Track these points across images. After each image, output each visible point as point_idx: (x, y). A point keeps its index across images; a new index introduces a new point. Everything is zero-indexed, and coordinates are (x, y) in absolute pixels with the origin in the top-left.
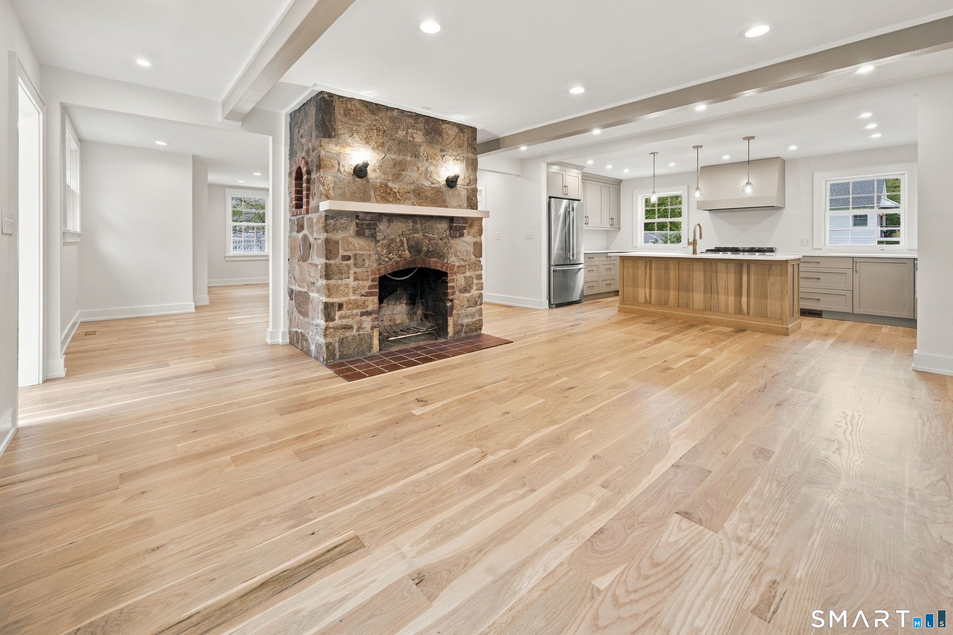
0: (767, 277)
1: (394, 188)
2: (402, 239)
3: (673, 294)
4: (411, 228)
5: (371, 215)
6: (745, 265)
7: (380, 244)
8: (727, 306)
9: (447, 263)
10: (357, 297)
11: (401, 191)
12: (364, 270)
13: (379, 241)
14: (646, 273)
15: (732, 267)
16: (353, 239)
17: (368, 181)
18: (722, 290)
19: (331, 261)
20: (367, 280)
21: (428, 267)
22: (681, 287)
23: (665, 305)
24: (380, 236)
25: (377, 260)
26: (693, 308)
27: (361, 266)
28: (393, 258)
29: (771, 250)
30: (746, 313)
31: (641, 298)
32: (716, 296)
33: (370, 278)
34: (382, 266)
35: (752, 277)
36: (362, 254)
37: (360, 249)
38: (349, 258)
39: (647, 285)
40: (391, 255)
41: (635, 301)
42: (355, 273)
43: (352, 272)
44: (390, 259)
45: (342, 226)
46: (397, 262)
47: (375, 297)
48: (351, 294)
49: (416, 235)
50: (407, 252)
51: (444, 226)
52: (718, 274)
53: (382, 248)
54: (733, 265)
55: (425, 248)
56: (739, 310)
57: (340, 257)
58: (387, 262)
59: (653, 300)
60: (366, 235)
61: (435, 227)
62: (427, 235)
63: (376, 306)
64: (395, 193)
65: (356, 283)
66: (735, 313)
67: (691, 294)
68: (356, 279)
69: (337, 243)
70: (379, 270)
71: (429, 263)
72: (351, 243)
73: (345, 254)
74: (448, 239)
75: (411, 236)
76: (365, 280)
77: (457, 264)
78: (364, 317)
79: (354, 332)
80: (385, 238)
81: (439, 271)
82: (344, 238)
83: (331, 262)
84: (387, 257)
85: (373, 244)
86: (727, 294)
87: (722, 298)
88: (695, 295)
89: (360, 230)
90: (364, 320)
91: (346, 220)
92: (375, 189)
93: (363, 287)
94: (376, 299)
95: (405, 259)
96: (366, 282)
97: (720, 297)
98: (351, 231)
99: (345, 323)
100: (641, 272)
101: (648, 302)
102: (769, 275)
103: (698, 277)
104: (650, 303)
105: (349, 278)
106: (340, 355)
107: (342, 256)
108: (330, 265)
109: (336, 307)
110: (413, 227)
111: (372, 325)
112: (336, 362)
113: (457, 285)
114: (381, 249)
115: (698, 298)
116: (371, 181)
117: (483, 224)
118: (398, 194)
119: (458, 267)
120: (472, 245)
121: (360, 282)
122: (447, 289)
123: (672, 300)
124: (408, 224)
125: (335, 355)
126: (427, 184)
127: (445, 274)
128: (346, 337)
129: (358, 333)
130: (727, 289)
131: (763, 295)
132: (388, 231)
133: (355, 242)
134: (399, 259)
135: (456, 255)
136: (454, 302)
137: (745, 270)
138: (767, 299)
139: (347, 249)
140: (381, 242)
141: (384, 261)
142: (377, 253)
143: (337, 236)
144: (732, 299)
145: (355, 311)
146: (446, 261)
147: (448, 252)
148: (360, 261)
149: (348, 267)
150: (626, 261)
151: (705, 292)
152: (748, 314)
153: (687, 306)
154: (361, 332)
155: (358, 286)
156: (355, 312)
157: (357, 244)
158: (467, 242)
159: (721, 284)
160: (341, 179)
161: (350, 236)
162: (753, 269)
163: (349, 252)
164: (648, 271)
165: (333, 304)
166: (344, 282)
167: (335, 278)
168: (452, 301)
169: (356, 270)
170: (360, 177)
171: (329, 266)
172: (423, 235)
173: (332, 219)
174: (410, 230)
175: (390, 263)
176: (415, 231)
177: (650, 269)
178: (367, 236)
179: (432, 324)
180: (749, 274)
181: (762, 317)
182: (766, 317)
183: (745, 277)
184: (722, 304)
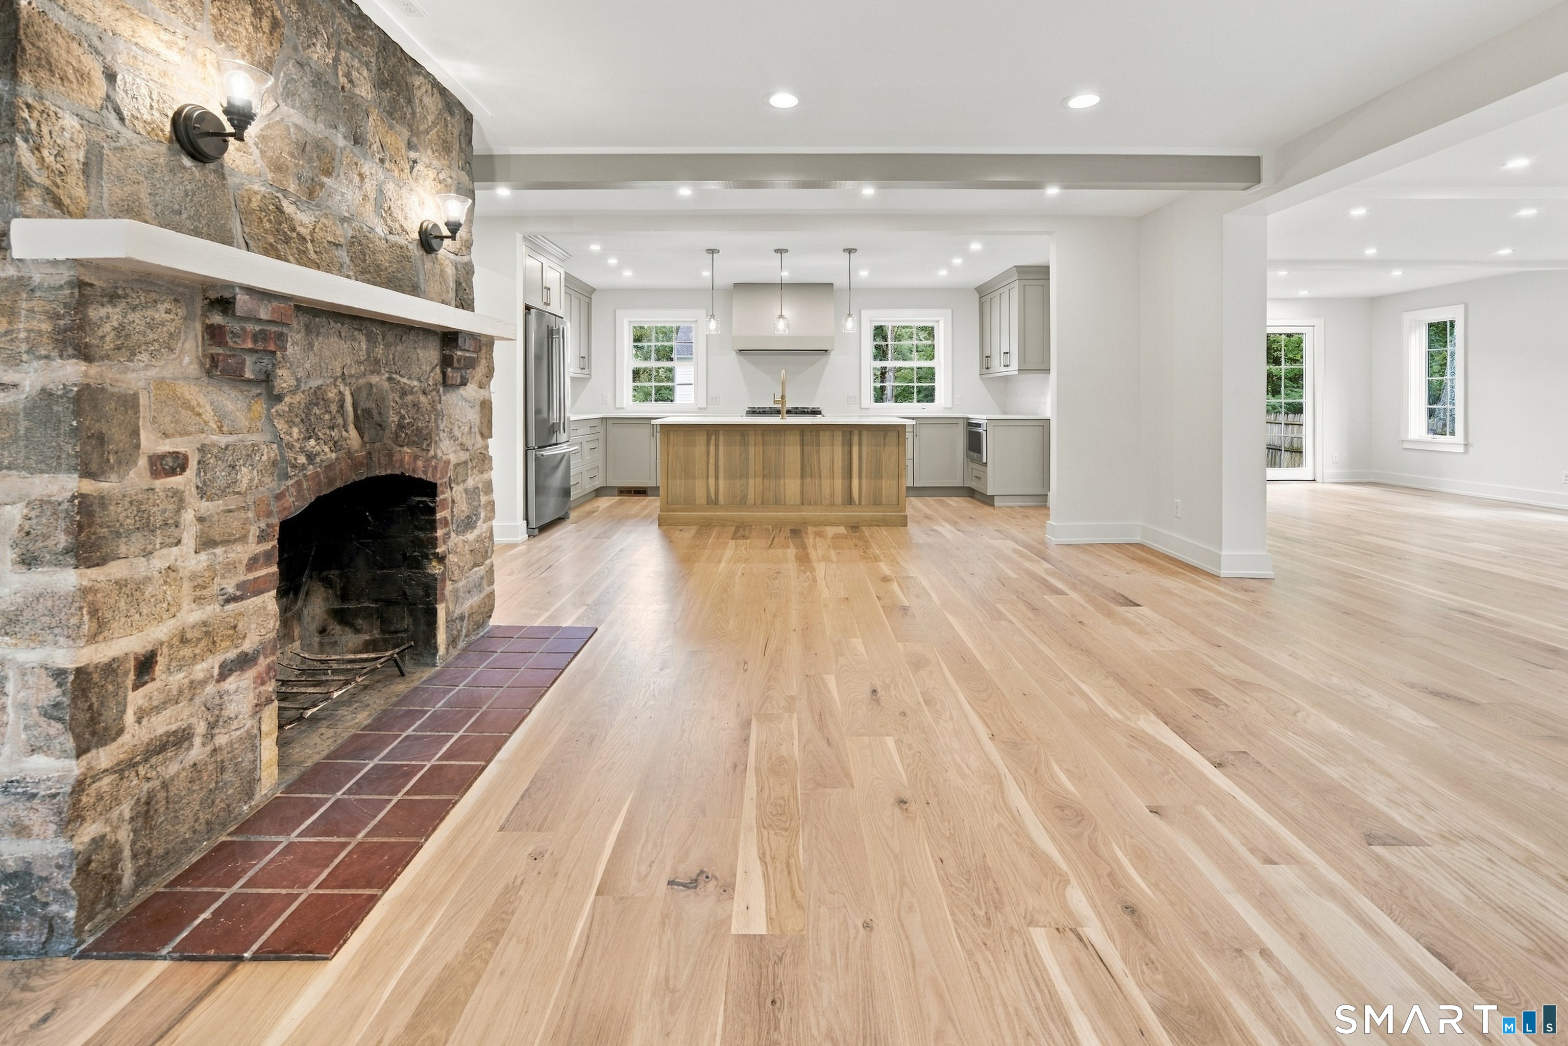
0: (881, 446)
1: (302, 225)
2: (342, 389)
3: (753, 485)
4: (363, 355)
5: (275, 304)
6: (856, 434)
7: (282, 407)
8: (832, 495)
9: (435, 457)
10: (211, 610)
11: (319, 234)
12: (233, 502)
13: (279, 398)
14: (708, 452)
15: (839, 437)
16: (194, 389)
17: (221, 174)
18: (825, 472)
19: (104, 485)
20: (243, 539)
21: (398, 472)
22: (766, 471)
23: (741, 503)
24: (284, 379)
25: (274, 463)
27: (224, 492)
28: (318, 454)
29: (815, 412)
30: (858, 501)
31: (700, 496)
32: (817, 482)
33: (254, 531)
34: (290, 482)
35: (865, 450)
36: (227, 447)
37: (220, 428)
38: (178, 464)
39: (710, 474)
40: (312, 442)
41: (689, 503)
42: (201, 520)
43: (188, 516)
44: (311, 457)
45: (151, 336)
46: (330, 467)
47: (266, 595)
48: (186, 603)
49: (374, 379)
50: (353, 433)
51: (430, 354)
52: (821, 448)
53: (291, 424)
54: (840, 433)
55: (394, 418)
56: (849, 500)
57: (143, 462)
58: (304, 468)
59: (721, 498)
60: (248, 375)
61: (415, 357)
62: (398, 378)
63: (271, 626)
64: (303, 239)
65: (203, 556)
66: (843, 504)
67: (782, 481)
68: (206, 543)
69: (130, 403)
70: (279, 497)
71: (402, 461)
72: (187, 405)
73: (166, 447)
74: (438, 392)
75: (362, 381)
76: (235, 541)
77: (453, 458)
78: (231, 679)
79: (197, 752)
80: (298, 387)
81: (420, 479)
82: (160, 382)
83: (107, 486)
84: (302, 450)
85: (260, 407)
86: (832, 476)
87: (826, 483)
88: (788, 482)
89: (229, 356)
90: (232, 687)
91: (168, 312)
92: (246, 214)
93: (230, 567)
94: (269, 601)
95: (349, 453)
96: (239, 548)
97: (823, 481)
98: (187, 360)
99: (161, 731)
100: (699, 450)
101: (713, 502)
102: (884, 445)
103: (792, 452)
104: (717, 503)
105: (179, 542)
106: (138, 873)
107: (150, 458)
108: (103, 500)
109: (126, 673)
110: (369, 356)
111: (259, 696)
112: (123, 909)
113: (453, 517)
114: (286, 426)
115: (792, 487)
116: (231, 181)
117: (496, 354)
118: (309, 245)
119: (457, 465)
120: (478, 408)
121: (219, 551)
122: (434, 529)
123: (752, 495)
124: (356, 345)
125: (119, 880)
126: (381, 230)
127: (430, 489)
128: (165, 786)
129: (209, 748)
130: (832, 470)
131: (877, 473)
132: (307, 366)
133: (202, 400)
134: (334, 455)
135: (453, 438)
136: (446, 561)
137: (855, 439)
138: (882, 479)
139: (170, 428)
140: (287, 399)
141: (294, 466)
142: (277, 439)
143: (131, 376)
144: (839, 483)
145: (198, 667)
146: (432, 453)
147: (438, 427)
148: (221, 474)
149: (177, 496)
150: (672, 434)
152: (860, 504)
153: (777, 501)
154: (221, 740)
155: (211, 567)
156: (199, 670)
157: (208, 408)
158: (469, 399)
159: (825, 459)
160: (122, 142)
161: (186, 378)
162: (865, 438)
163: (179, 439)
164: (712, 449)
165: (110, 669)
166: (159, 562)
167: (123, 549)
168: (441, 559)
169: (205, 507)
170: (198, 156)
171: (96, 508)
172: (390, 379)
173: (110, 302)
174: (360, 363)
175: (310, 470)
176: (375, 365)
177: (717, 446)
178: (249, 381)
179: (367, 637)
180: (860, 445)
181: (875, 504)
182: (881, 504)
183: (855, 450)
184: (826, 491)
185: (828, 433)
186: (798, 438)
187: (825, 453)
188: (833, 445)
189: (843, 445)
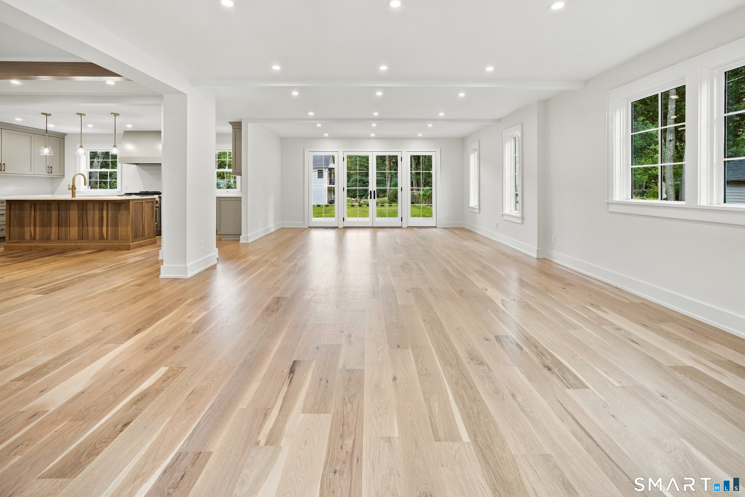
0: (118, 211)
3: (54, 229)
6: (105, 204)
8: (94, 234)
14: (31, 214)
15: (97, 206)
18: (90, 223)
22: (60, 223)
23: (47, 239)
26: (70, 239)
30: (106, 239)
31: (27, 235)
32: (86, 228)
35: (110, 212)
39: (32, 224)
52: (88, 211)
54: (98, 203)
56: (101, 237)
59: (37, 236)
66: (99, 239)
67: (68, 229)
86: (94, 226)
87: (90, 229)
88: (71, 229)
100: (27, 213)
101: (33, 239)
102: (119, 210)
103: (74, 214)
104: (35, 239)
115: (74, 231)
123: (53, 236)
130: (94, 223)
131: (116, 224)
137: (105, 207)
138: (118, 227)
144: (97, 229)
151: (78, 226)
153: (66, 239)
159: (90, 217)
162: (110, 206)
164: (33, 212)
177: (35, 210)
180: (107, 210)
181: (115, 239)
182: (118, 239)
183: (105, 212)
184: (91, 233)
185: (91, 204)
186: (76, 206)
187: (90, 213)
188: (94, 211)
189: (99, 210)
